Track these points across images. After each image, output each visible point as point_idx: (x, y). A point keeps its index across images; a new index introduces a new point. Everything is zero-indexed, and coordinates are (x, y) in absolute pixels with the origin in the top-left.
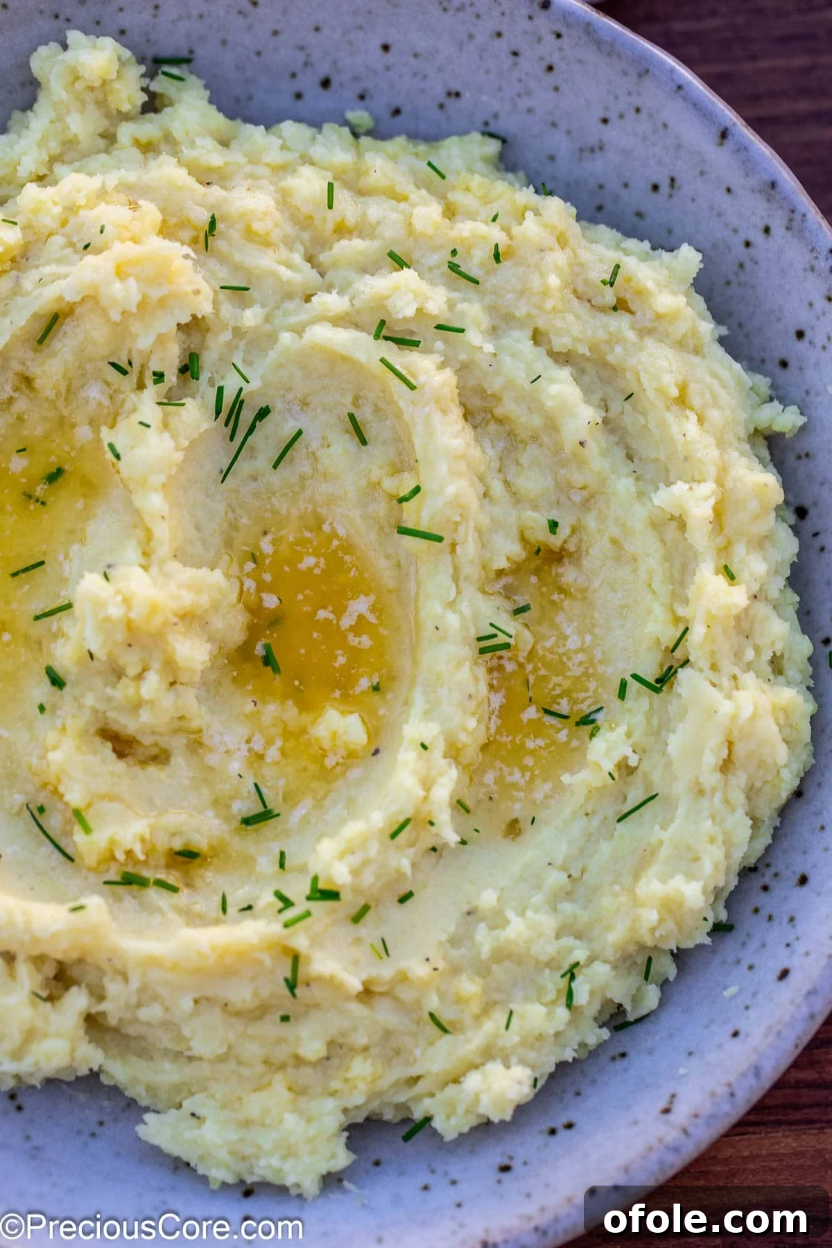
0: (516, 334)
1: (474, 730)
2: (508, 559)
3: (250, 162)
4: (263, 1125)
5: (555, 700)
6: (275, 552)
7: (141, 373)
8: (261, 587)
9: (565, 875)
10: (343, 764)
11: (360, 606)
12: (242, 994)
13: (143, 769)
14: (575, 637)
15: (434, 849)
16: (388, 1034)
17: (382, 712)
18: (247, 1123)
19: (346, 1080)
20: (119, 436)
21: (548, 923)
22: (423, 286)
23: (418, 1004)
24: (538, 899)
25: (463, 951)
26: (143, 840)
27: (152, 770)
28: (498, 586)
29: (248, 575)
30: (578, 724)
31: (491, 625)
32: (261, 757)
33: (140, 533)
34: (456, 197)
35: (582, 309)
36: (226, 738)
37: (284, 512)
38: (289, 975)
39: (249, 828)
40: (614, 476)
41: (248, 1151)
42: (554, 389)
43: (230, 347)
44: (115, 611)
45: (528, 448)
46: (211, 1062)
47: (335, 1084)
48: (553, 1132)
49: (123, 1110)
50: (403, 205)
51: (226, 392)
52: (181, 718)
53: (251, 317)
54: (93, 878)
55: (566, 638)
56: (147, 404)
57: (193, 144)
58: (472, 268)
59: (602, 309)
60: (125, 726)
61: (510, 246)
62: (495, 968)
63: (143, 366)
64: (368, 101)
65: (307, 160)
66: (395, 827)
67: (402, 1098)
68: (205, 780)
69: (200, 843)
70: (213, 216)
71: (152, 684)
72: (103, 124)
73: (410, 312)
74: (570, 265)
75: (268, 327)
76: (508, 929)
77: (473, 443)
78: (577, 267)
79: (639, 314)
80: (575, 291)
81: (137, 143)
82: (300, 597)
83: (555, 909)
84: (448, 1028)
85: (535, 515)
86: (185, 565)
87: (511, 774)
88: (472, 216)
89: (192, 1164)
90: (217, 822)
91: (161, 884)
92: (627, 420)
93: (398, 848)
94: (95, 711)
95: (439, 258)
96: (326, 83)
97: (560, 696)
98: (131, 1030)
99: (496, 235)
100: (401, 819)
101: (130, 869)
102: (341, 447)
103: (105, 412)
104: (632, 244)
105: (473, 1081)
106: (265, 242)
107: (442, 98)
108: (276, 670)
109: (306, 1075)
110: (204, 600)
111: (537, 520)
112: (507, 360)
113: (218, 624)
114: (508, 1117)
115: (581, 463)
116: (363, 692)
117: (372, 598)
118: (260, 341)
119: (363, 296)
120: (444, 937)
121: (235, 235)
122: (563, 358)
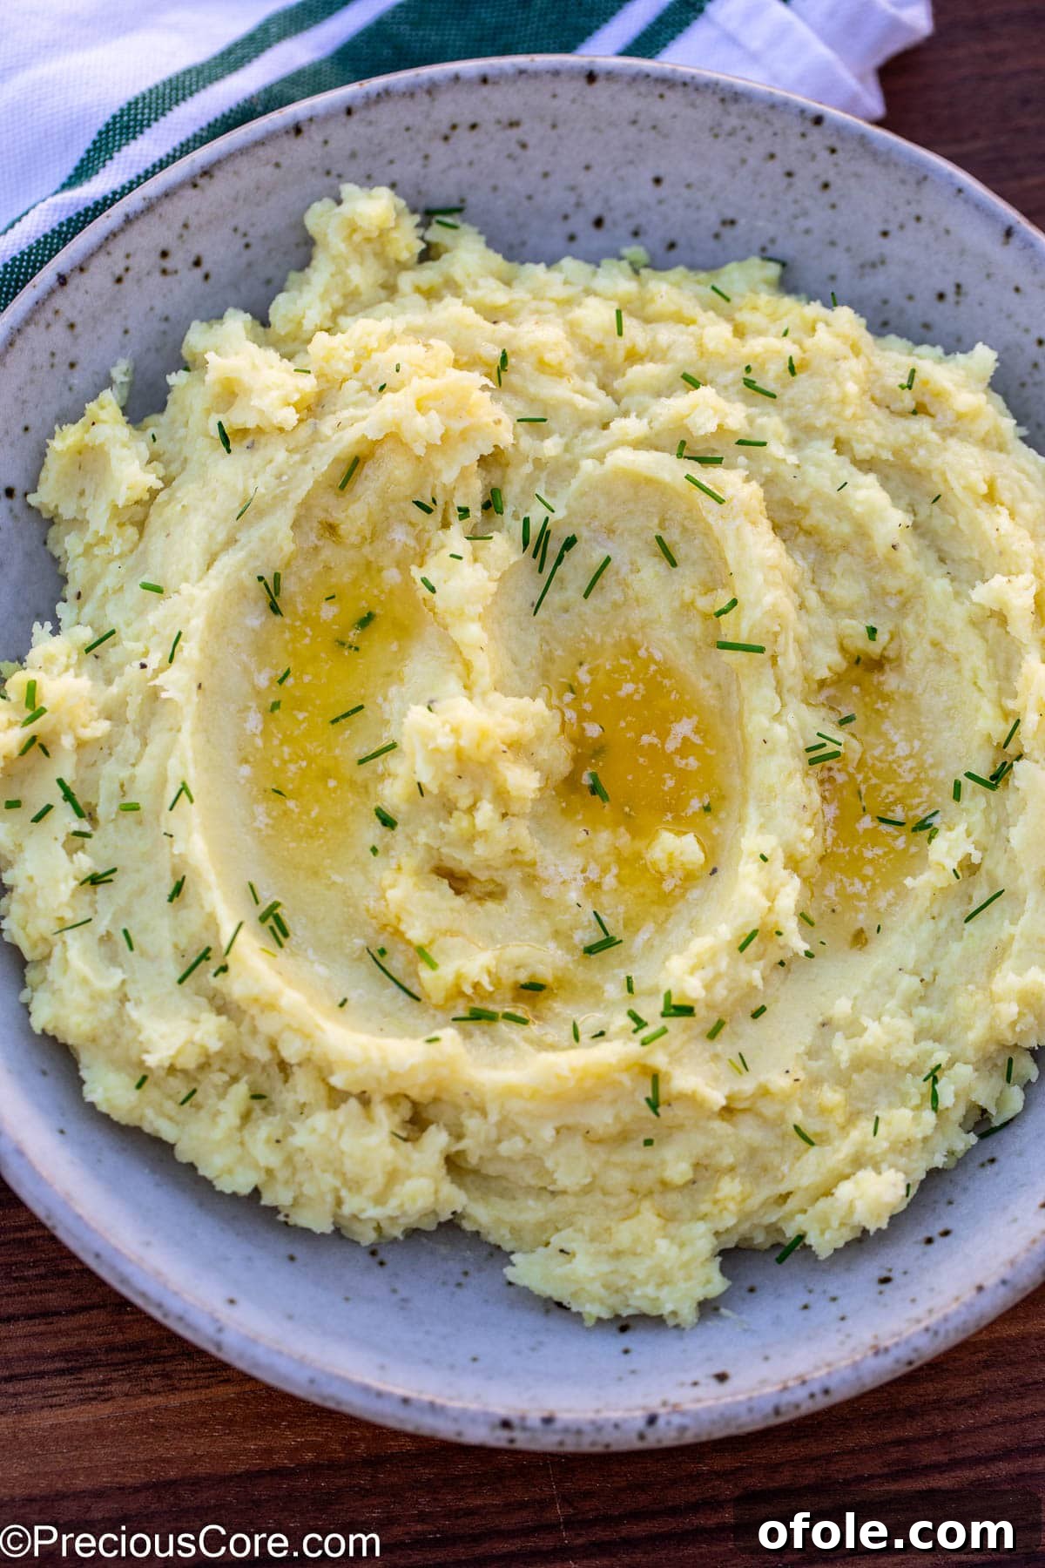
0: (818, 444)
1: (812, 839)
2: (830, 669)
3: (534, 299)
4: (635, 1254)
5: (889, 808)
6: (593, 681)
7: (445, 511)
8: (582, 716)
9: (918, 980)
10: (680, 887)
11: (683, 728)
12: (603, 1119)
13: (480, 904)
14: (903, 743)
15: (782, 963)
16: (753, 1152)
17: (716, 831)
18: (618, 1254)
19: (716, 1202)
20: (432, 572)
21: (906, 1027)
22: (721, 403)
23: (781, 1119)
24: (892, 1004)
25: (821, 1062)
26: (489, 973)
27: (490, 905)
28: (822, 698)
29: (568, 705)
30: (914, 830)
31: (819, 734)
32: (597, 886)
33: (459, 667)
34: (744, 317)
35: (881, 415)
36: (560, 869)
37: (598, 640)
38: (650, 1095)
39: (593, 957)
40: (929, 578)
41: (622, 1282)
42: (861, 495)
43: (532, 479)
44: (445, 741)
45: (840, 558)
46: (576, 1194)
47: (705, 1207)
48: (929, 1241)
49: (486, 1259)
50: (692, 328)
51: (532, 523)
52: (514, 851)
53: (551, 447)
54: (440, 1017)
55: (894, 745)
56: (455, 539)
57: (475, 286)
58: (768, 383)
59: (901, 414)
60: (461, 861)
61: (803, 359)
62: (855, 1076)
63: (446, 503)
64: (641, 238)
65: (589, 292)
66: (743, 940)
67: (772, 1218)
68: (543, 913)
69: (545, 974)
70: (504, 352)
71: (486, 813)
72: (382, 275)
73: (711, 427)
74: (867, 373)
75: (568, 457)
76: (866, 1036)
77: (784, 554)
78: (874, 374)
79: (939, 416)
80: (873, 399)
81: (418, 289)
82: (623, 724)
83: (910, 1015)
84: (813, 1140)
85: (854, 622)
86: (506, 696)
87: (852, 884)
88: (760, 333)
89: (565, 1303)
90: (560, 952)
91: (510, 1017)
92: (937, 523)
93: (748, 961)
94: (429, 847)
95: (735, 375)
96: (598, 223)
97: (894, 803)
98: (491, 1170)
99: (789, 348)
100: (749, 932)
101: (477, 1005)
102: (651, 571)
103: (412, 552)
104: (925, 349)
105: (845, 1190)
106: (559, 373)
107: (717, 228)
108: (605, 797)
109: (673, 1200)
110: (529, 730)
111: (855, 628)
112: (811, 471)
113: (544, 754)
114: (884, 1226)
115: (893, 567)
116: (694, 813)
117: (695, 719)
118: (561, 471)
119: (661, 419)
120: (802, 1049)
121: (527, 367)
122: (866, 465)
